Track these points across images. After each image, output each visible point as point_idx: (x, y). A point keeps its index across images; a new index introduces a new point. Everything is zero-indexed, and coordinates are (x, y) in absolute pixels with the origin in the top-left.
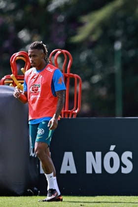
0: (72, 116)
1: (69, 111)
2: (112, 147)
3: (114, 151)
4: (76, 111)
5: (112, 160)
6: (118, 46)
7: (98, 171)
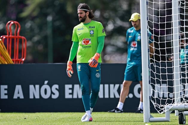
0: (21, 63)
1: (19, 59)
2: (46, 82)
3: (48, 84)
4: (23, 60)
5: (46, 90)
6: (50, 18)
7: (37, 97)
